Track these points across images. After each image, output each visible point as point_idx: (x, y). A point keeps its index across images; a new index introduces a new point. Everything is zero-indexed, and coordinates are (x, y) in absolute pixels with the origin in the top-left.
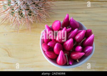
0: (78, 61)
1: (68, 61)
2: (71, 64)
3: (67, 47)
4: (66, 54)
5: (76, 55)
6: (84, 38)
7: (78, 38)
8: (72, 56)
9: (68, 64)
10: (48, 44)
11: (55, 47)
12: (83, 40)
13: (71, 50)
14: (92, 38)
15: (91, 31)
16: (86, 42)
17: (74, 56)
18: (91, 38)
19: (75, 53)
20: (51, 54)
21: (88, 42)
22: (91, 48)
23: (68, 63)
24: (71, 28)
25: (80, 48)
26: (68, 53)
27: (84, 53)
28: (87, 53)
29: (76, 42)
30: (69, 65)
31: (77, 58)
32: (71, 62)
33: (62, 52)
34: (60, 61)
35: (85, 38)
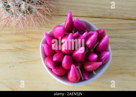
0: (95, 73)
2: (87, 79)
4: (78, 67)
7: (89, 44)
8: (86, 68)
9: (83, 79)
12: (96, 45)
15: (104, 31)
19: (89, 64)
23: (82, 77)
24: (78, 32)
26: (80, 64)
27: (101, 63)
30: (85, 80)
31: (93, 69)
33: (73, 67)
35: (98, 42)
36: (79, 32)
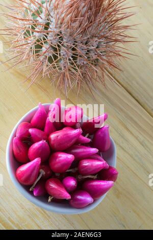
0: (49, 200)
1: (34, 185)
2: (35, 194)
3: (55, 164)
4: (43, 172)
5: (56, 187)
6: (94, 175)
7: (86, 166)
8: (48, 183)
9: (30, 190)
10: (30, 130)
11: (36, 145)
12: (90, 176)
13: (57, 174)
14: (106, 186)
15: (117, 174)
16: (91, 184)
17: (51, 185)
18: (104, 185)
19: (57, 183)
20: (21, 149)
21: (95, 187)
22: (89, 199)
23: (33, 187)
24: (90, 140)
25: (73, 183)
26: (49, 173)
27: (70, 198)
28: (76, 202)
29: (76, 169)
30: (31, 193)
32: (38, 190)
33: (37, 161)
34: (23, 173)
35: (95, 177)
36: (91, 142)
